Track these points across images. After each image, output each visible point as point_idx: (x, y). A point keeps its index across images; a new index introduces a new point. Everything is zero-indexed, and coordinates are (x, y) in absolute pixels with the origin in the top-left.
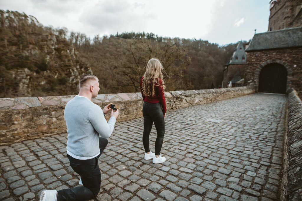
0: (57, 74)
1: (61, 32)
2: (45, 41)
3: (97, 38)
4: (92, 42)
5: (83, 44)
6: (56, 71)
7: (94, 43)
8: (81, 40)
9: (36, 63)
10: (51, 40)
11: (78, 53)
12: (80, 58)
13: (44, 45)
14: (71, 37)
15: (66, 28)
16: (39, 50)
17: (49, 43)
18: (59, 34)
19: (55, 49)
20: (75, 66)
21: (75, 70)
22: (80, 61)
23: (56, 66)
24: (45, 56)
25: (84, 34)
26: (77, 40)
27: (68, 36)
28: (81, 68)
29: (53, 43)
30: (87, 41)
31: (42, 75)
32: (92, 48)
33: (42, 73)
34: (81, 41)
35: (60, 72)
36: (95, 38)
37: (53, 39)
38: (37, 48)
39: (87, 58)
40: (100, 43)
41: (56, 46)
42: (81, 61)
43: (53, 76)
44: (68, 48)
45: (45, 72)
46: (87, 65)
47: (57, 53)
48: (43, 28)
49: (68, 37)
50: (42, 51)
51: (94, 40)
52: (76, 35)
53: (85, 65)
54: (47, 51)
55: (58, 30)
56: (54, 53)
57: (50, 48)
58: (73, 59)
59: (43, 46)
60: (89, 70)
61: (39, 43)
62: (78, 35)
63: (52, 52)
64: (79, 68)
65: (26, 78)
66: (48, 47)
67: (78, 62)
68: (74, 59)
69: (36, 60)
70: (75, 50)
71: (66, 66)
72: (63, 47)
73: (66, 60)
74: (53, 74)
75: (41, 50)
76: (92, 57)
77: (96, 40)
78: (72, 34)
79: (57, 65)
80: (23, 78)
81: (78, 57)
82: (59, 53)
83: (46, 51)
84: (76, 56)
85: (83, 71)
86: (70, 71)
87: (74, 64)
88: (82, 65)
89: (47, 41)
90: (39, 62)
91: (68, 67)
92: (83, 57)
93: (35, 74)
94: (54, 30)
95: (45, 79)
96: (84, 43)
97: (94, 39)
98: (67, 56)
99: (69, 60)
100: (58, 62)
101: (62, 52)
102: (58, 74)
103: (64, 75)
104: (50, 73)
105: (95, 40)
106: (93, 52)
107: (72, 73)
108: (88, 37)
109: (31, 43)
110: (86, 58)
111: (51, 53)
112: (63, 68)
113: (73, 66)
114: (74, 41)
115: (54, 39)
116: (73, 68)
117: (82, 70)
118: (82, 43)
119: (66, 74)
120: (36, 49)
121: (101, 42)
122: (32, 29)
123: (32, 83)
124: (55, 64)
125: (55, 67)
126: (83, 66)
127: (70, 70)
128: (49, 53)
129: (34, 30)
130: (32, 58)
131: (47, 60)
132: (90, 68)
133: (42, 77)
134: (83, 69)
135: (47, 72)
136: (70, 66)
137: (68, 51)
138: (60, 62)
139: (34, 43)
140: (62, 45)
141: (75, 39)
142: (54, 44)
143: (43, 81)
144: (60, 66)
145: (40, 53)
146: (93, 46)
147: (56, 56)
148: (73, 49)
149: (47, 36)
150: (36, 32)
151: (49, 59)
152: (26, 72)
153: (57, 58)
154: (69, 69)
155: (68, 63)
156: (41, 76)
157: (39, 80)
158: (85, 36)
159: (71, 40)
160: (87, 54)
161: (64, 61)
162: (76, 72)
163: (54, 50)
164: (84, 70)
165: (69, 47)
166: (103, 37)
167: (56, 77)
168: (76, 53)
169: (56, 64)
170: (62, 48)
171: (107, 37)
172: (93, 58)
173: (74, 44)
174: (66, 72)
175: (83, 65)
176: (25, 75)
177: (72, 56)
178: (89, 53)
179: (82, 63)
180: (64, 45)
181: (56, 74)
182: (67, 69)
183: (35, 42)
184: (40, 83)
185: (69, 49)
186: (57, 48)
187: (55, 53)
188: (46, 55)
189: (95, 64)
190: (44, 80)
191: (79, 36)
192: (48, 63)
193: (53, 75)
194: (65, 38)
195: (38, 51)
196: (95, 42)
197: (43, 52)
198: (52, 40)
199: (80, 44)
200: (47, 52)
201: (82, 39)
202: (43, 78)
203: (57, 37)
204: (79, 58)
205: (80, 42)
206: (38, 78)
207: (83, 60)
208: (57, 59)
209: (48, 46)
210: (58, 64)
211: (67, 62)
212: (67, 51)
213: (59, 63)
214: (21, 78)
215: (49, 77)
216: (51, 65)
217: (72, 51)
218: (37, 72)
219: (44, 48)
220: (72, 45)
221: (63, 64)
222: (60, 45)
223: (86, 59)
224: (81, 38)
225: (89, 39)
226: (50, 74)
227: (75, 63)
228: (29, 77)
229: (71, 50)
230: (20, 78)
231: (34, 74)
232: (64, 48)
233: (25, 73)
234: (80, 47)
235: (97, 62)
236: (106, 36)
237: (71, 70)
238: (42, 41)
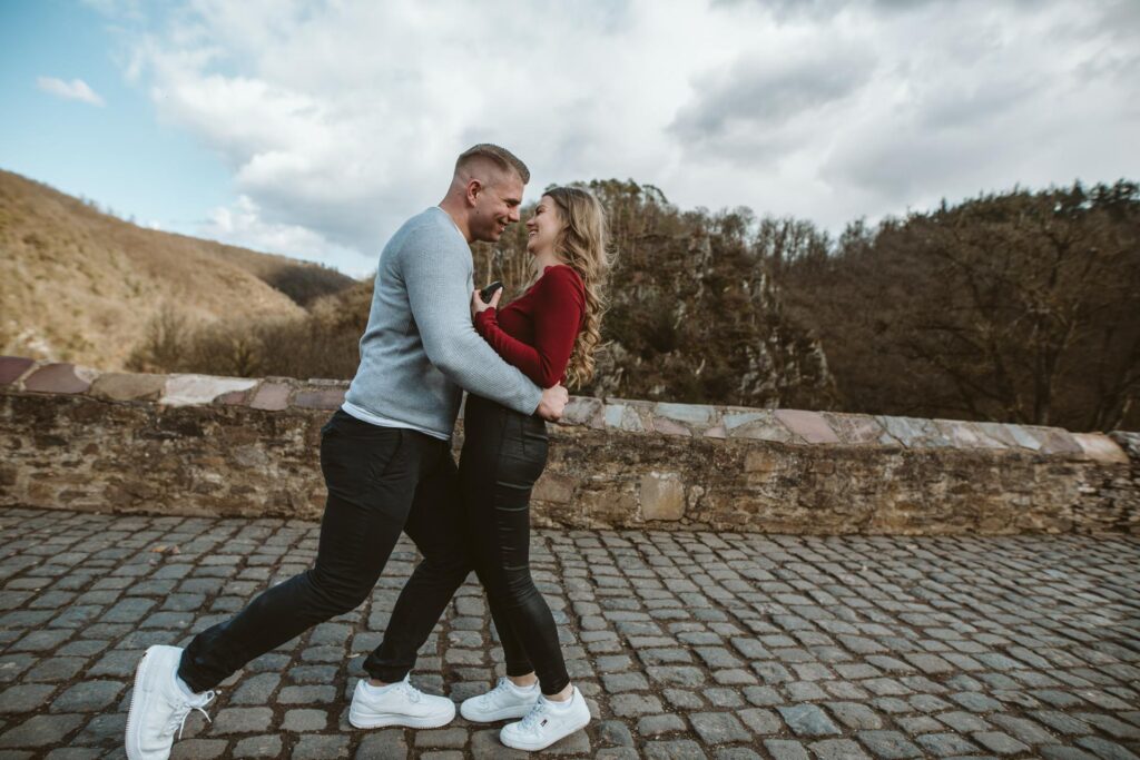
0: (704, 362)
1: (733, 223)
2: (677, 259)
3: (854, 232)
4: (834, 249)
5: (801, 257)
6: (701, 354)
7: (842, 249)
8: (796, 245)
9: (646, 325)
10: (696, 251)
11: (778, 289)
12: (784, 307)
13: (673, 272)
14: (760, 237)
15: (747, 211)
16: (659, 288)
17: (688, 262)
18: (723, 231)
19: (704, 280)
20: (765, 336)
21: (764, 352)
22: (782, 318)
23: (703, 334)
24: (673, 305)
25: (808, 223)
26: (779, 246)
27: (751, 234)
28: (784, 342)
29: (700, 260)
30: (818, 247)
31: (659, 366)
32: (832, 269)
33: (657, 358)
34: (793, 249)
35: (711, 358)
36: (849, 231)
37: (702, 249)
38: (653, 281)
39: (810, 306)
40: (866, 248)
41: (710, 271)
42: (787, 320)
43: (688, 370)
44: (746, 275)
45: (669, 354)
46: (806, 331)
47: (710, 294)
48: (679, 216)
49: (751, 238)
50: (666, 290)
51: (841, 241)
52: (780, 228)
53: (800, 334)
54: (682, 287)
55: (723, 218)
56: (700, 294)
57: (689, 278)
58: (758, 311)
59: (670, 275)
60: (813, 350)
61: (661, 264)
62: (785, 229)
63: (696, 293)
64: (777, 343)
65: (613, 374)
66: (685, 276)
67: (776, 324)
68: (762, 310)
69: (647, 318)
70: (768, 280)
71: (733, 335)
72: (731, 273)
73: (737, 315)
74: (692, 361)
75: (663, 285)
76: (831, 303)
77: (852, 239)
78: (767, 228)
79: (707, 331)
80: (607, 373)
81: (777, 305)
82: (715, 293)
83: (678, 290)
84: (771, 300)
85: (791, 353)
86: (744, 354)
87: (760, 328)
88: (788, 333)
89: (683, 257)
90: (655, 323)
91: (741, 338)
92: (795, 302)
93: (639, 360)
94: (709, 220)
95: (665, 377)
96: (806, 253)
97: (843, 236)
98: (739, 303)
99: (745, 317)
100: (709, 324)
101: (727, 289)
102: (706, 361)
103: (722, 367)
104: (682, 358)
105: (846, 241)
106: (834, 283)
107: (752, 361)
108: (819, 231)
109: (638, 268)
110: (806, 306)
111: (692, 294)
112: (722, 342)
113: (757, 335)
114: (771, 249)
115: (707, 248)
116: (756, 342)
117: (787, 351)
118: (798, 253)
119: (731, 365)
120: (651, 284)
121: (871, 244)
122: (647, 225)
123: (627, 389)
124: (701, 331)
125: (700, 341)
126: (793, 337)
127: (744, 350)
128: (684, 296)
129: (651, 226)
130: (637, 312)
131: (677, 316)
132: (816, 343)
133: (656, 372)
134: (790, 348)
135: (674, 354)
136: (747, 335)
137: (746, 285)
138: (715, 324)
139: (648, 265)
140: (729, 267)
141: (776, 243)
142: (705, 264)
143: (660, 384)
144: (716, 335)
145: (662, 295)
146: (837, 261)
147: (705, 305)
148: (763, 277)
149: (686, 241)
150: (656, 232)
151: (683, 315)
152: (617, 356)
153: (707, 308)
154: (743, 345)
155: (742, 327)
156: (655, 368)
157: (649, 380)
158: (811, 230)
159: (761, 248)
160: (813, 292)
161: (730, 320)
162: (764, 356)
163: (701, 284)
164: (794, 351)
165: (749, 272)
166: (881, 224)
167: (698, 372)
168: (772, 289)
169: (704, 329)
170: (725, 276)
171: (895, 223)
172: (833, 308)
173: (768, 261)
174: (730, 358)
175: (792, 331)
176: (612, 363)
177: (757, 300)
178: (819, 290)
179: (790, 326)
180: (735, 264)
181: (699, 365)
182: (735, 348)
183: (650, 262)
184: (649, 388)
185: (748, 279)
186: (712, 275)
187: (704, 295)
188: (676, 301)
189: (841, 330)
190: (663, 381)
191: (789, 230)
192: (680, 327)
193: (690, 366)
194: (741, 243)
195: (656, 289)
196: (848, 248)
197: (670, 291)
198: (699, 252)
199: (789, 258)
200: (681, 292)
201: (800, 240)
202: (661, 374)
203: (716, 240)
204: (780, 307)
205: (789, 251)
206: (645, 374)
207: (796, 313)
208: (708, 312)
209: (684, 272)
210: (710, 329)
211: (738, 322)
212: (741, 285)
213: (712, 326)
214: (602, 372)
215: (679, 370)
216: (688, 332)
217: (759, 285)
218: (647, 356)
219: (674, 279)
220: (762, 263)
221: (725, 327)
222: (721, 268)
223: (806, 310)
224: (797, 238)
225: (826, 239)
226: (683, 363)
227: (765, 327)
228: (621, 370)
229: (755, 282)
230: (599, 373)
231: (636, 361)
232: (735, 276)
233: (614, 358)
234: (788, 268)
235: (850, 320)
236: (891, 222)
237: (748, 350)
238: (670, 259)
